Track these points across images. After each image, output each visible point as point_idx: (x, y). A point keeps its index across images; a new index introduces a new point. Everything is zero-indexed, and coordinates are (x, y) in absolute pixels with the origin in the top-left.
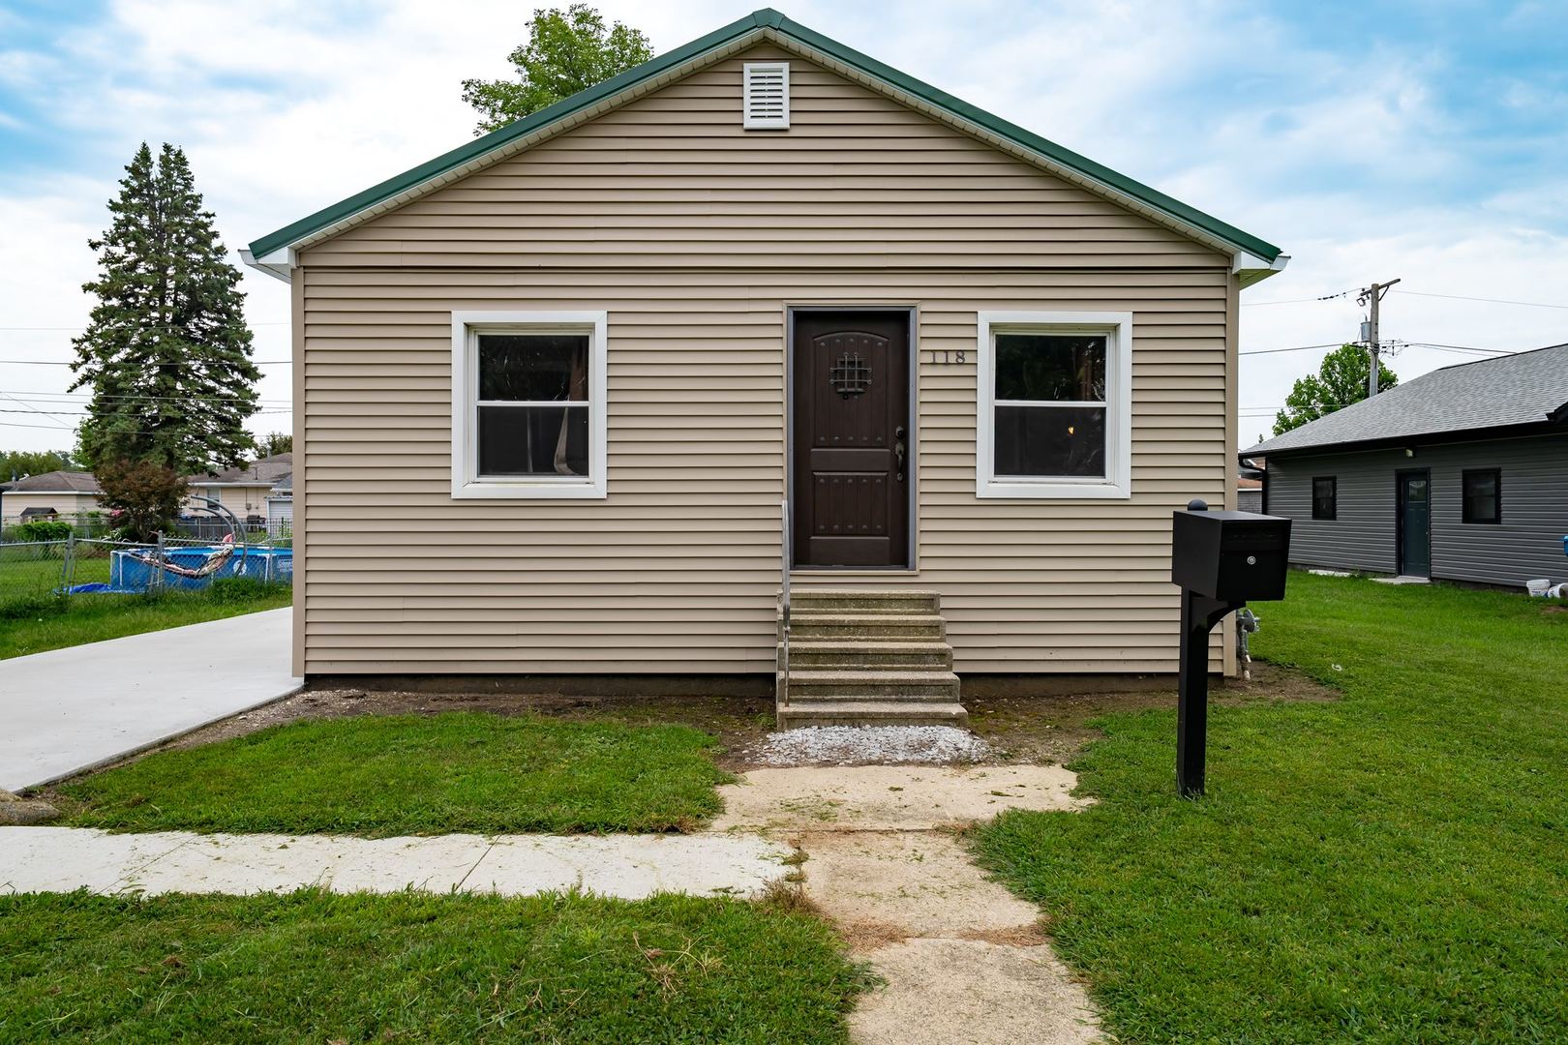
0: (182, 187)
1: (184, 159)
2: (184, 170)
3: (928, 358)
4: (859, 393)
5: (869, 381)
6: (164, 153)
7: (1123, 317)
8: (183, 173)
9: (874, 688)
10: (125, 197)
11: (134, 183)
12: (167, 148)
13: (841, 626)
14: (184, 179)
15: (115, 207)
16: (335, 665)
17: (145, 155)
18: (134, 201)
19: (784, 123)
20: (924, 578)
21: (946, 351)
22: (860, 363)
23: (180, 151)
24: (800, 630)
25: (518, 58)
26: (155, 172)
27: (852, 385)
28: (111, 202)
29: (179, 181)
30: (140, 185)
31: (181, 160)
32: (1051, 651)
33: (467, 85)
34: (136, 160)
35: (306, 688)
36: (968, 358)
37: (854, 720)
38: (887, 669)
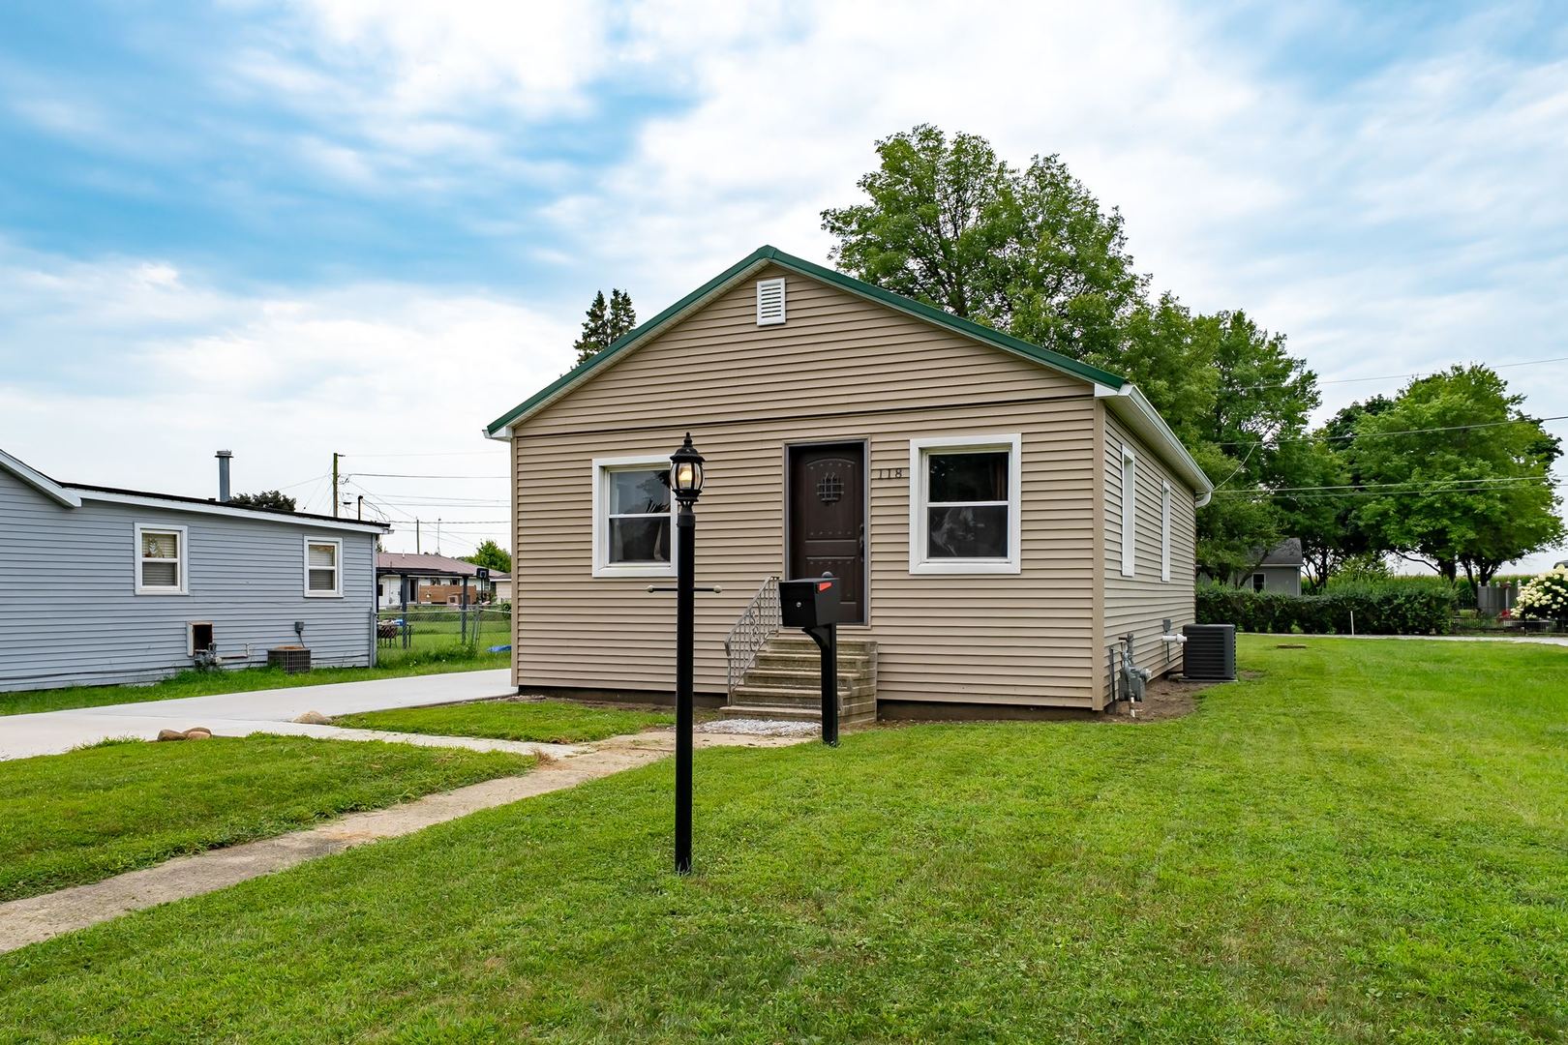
0: (627, 324)
1: (628, 300)
2: (629, 309)
3: (876, 475)
4: (835, 501)
5: (842, 493)
6: (613, 298)
7: (1014, 438)
8: (627, 312)
9: (788, 699)
10: (586, 336)
11: (592, 325)
12: (616, 293)
13: (794, 661)
14: (628, 317)
15: (579, 346)
16: (534, 680)
17: (600, 302)
18: (593, 339)
19: (781, 319)
20: (875, 631)
21: (889, 470)
22: (835, 480)
23: (626, 294)
24: (769, 663)
25: (868, 184)
26: (608, 314)
27: (828, 496)
28: (576, 342)
29: (625, 319)
30: (596, 326)
31: (627, 301)
32: (965, 686)
33: (825, 214)
34: (594, 305)
35: (519, 694)
36: (904, 474)
37: (764, 717)
38: (810, 689)
